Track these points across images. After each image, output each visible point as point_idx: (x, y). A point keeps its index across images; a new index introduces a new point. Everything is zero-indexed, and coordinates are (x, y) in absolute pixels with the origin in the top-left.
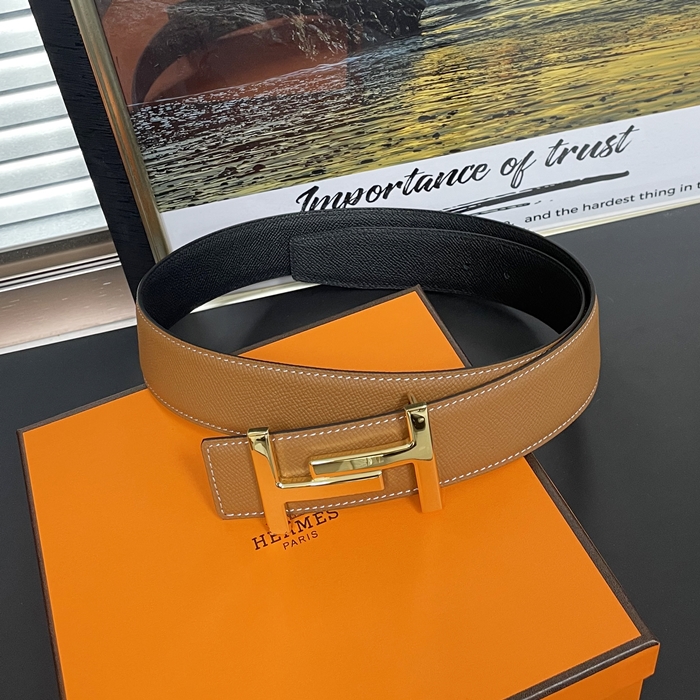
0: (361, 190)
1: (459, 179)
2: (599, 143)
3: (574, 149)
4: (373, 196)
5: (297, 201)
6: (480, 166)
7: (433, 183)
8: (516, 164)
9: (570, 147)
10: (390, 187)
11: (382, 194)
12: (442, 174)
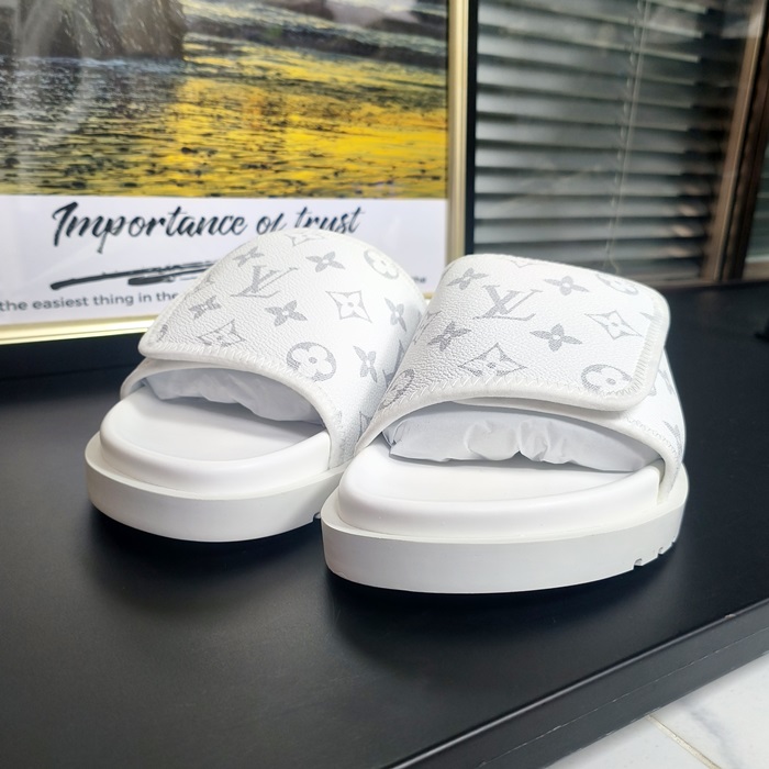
0: (123, 219)
1: (220, 229)
2: (335, 220)
3: (317, 220)
4: (136, 229)
5: (54, 217)
6: (238, 219)
7: (195, 228)
8: (269, 224)
9: (313, 217)
10: (153, 223)
11: (145, 229)
12: (203, 219)
